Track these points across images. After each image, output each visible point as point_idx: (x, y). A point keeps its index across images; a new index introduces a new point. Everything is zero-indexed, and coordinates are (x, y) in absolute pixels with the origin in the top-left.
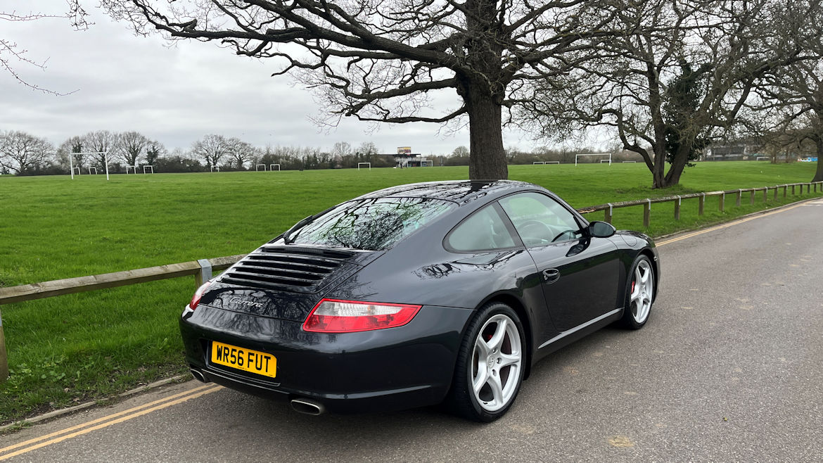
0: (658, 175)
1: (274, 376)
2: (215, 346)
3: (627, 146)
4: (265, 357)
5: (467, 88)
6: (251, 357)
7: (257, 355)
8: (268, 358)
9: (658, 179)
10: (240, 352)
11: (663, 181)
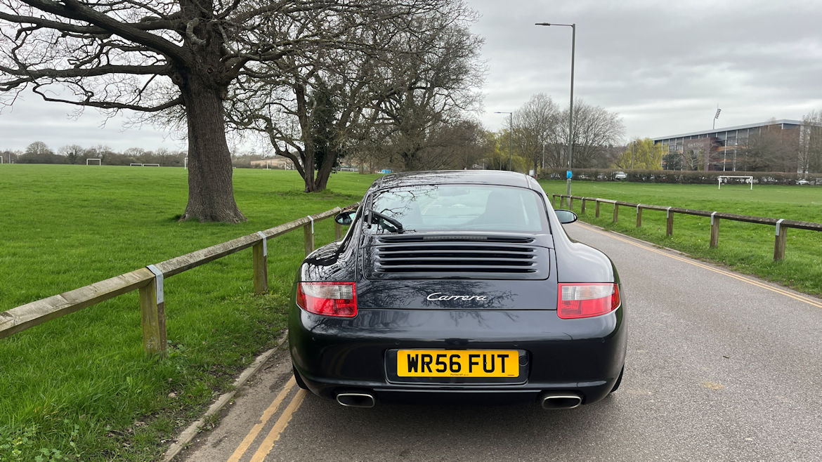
0: (309, 180)
1: (516, 374)
2: (402, 357)
3: (278, 152)
4: (499, 356)
5: (185, 79)
6: (474, 360)
7: (485, 356)
8: (503, 357)
9: (310, 183)
10: (452, 356)
11: (314, 186)
